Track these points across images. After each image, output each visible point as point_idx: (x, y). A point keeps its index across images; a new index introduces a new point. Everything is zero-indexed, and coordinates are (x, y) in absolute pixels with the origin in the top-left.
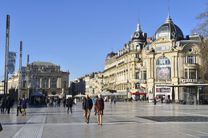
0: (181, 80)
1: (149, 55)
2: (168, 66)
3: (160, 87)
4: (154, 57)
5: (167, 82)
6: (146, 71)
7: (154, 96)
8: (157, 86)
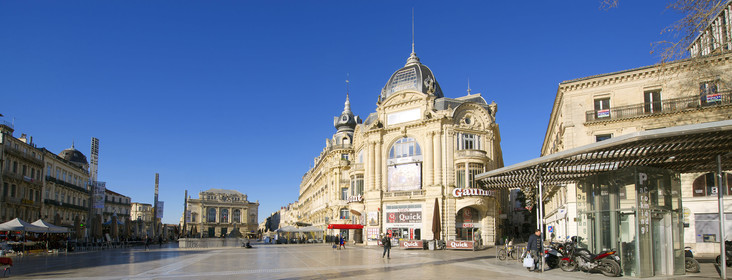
0: (448, 190)
1: (371, 136)
2: (417, 158)
3: (396, 211)
4: (382, 139)
5: (413, 197)
6: (361, 176)
7: (381, 231)
8: (389, 208)
